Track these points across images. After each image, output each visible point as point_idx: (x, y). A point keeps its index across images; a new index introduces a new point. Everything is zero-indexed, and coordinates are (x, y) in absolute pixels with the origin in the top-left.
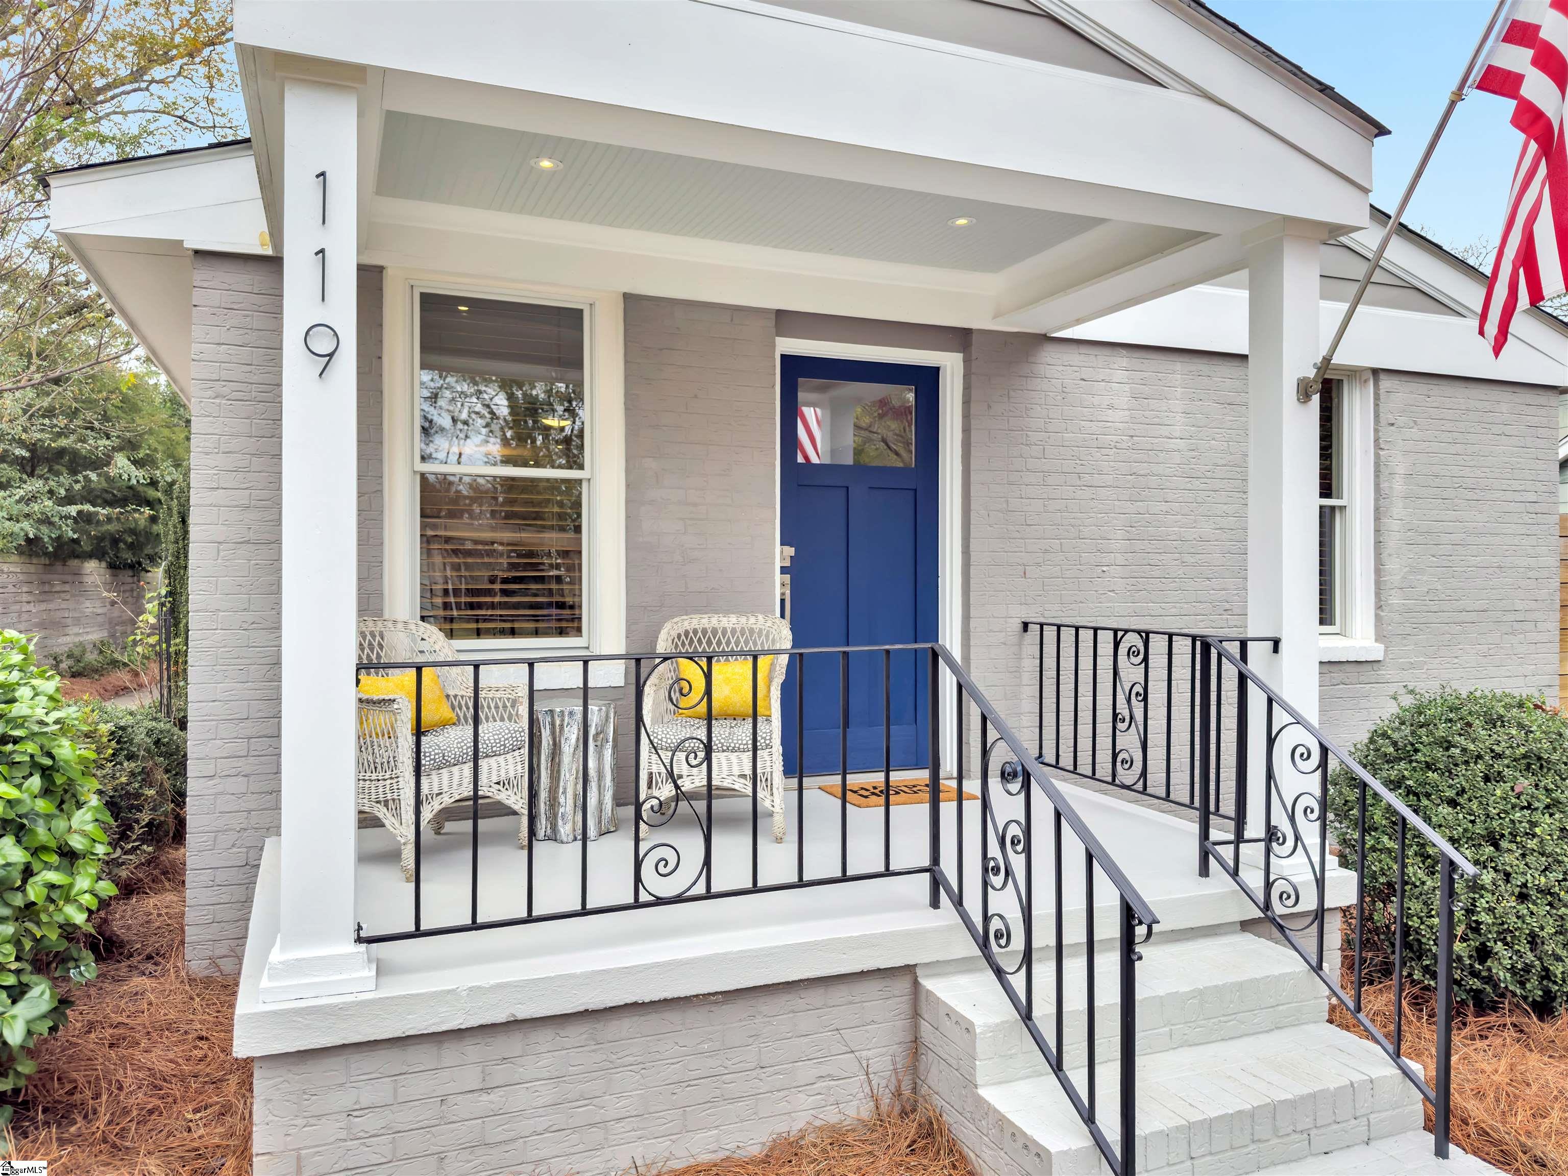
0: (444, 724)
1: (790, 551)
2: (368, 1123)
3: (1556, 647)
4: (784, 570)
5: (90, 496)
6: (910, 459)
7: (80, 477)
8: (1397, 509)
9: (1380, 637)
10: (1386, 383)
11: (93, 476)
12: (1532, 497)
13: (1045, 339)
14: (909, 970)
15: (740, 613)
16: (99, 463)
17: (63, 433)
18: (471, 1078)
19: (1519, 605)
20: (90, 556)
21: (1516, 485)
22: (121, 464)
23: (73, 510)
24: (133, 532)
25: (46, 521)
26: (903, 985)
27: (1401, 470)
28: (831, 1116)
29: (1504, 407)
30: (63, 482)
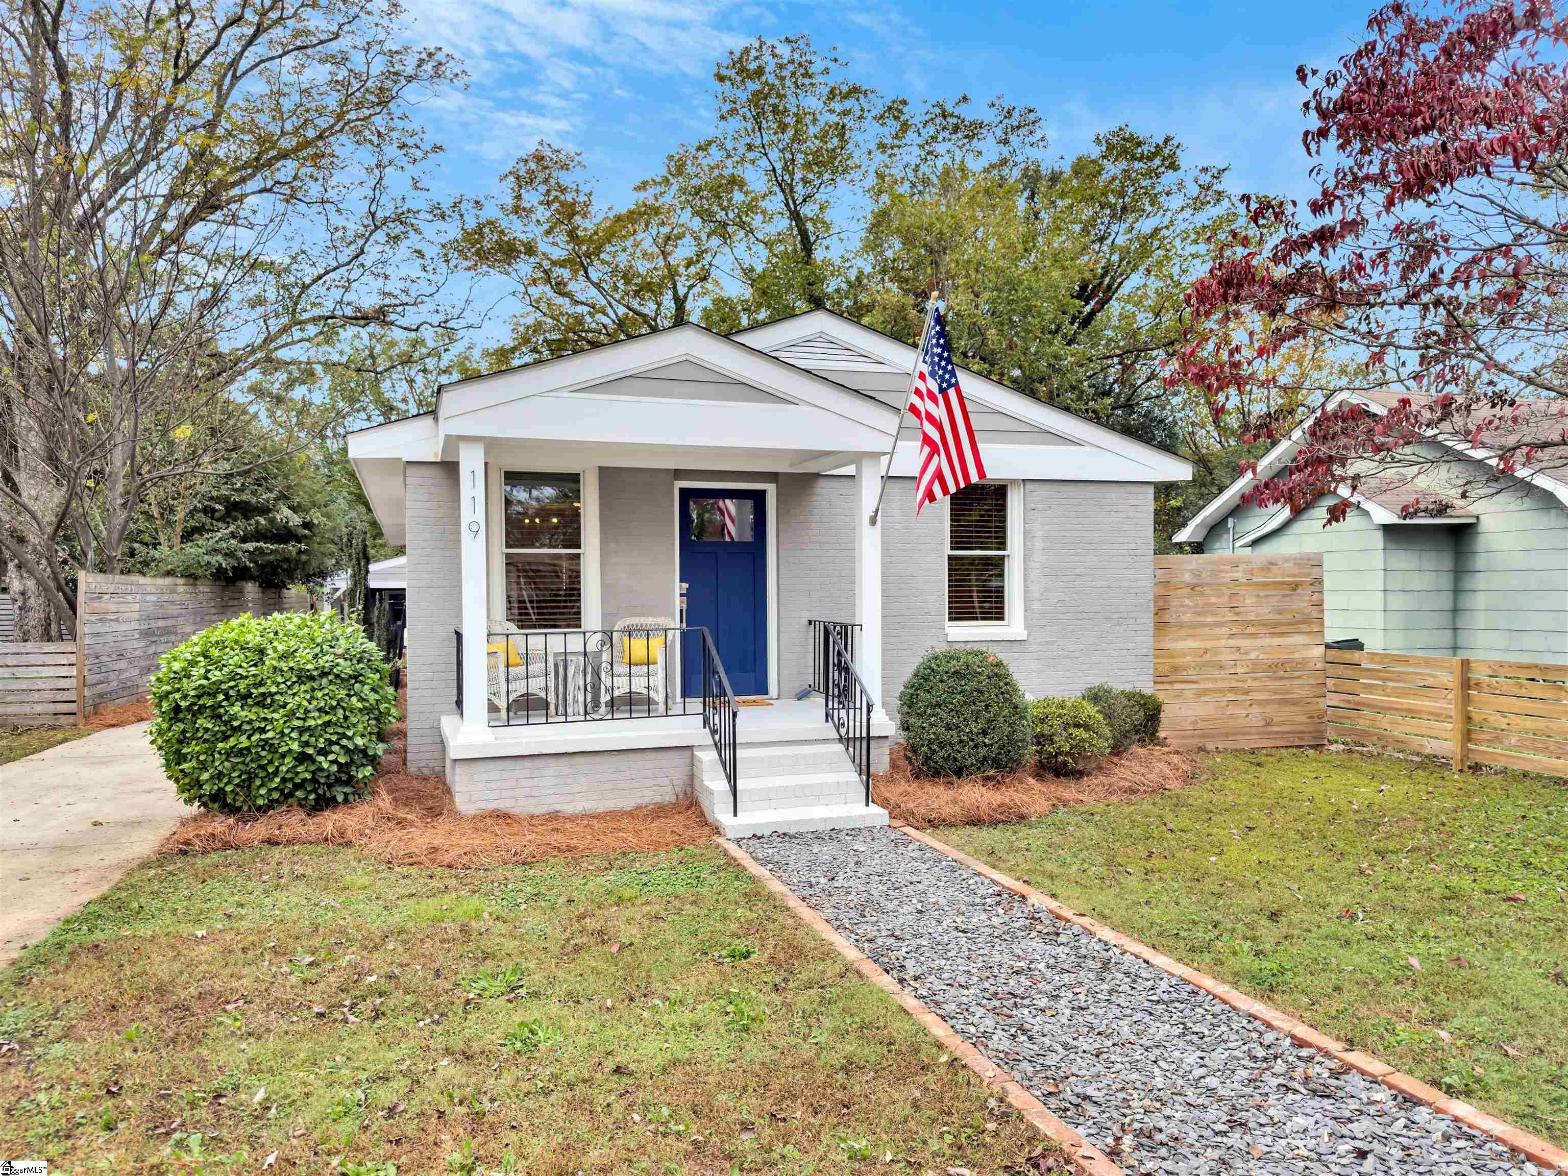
0: (517, 665)
1: (685, 586)
2: (494, 785)
3: (1151, 633)
4: (682, 595)
5: (259, 535)
6: (748, 537)
7: (252, 522)
8: (1038, 557)
9: (1027, 627)
10: (1030, 487)
11: (262, 521)
12: (1133, 546)
13: (818, 475)
14: (690, 748)
15: (653, 616)
16: (264, 510)
17: (242, 490)
18: (526, 773)
19: (1122, 608)
20: (254, 579)
21: (1121, 540)
22: (284, 514)
23: (250, 546)
24: (287, 560)
25: (229, 554)
26: (687, 754)
27: (1040, 534)
28: (658, 799)
29: (1113, 495)
30: (240, 526)
